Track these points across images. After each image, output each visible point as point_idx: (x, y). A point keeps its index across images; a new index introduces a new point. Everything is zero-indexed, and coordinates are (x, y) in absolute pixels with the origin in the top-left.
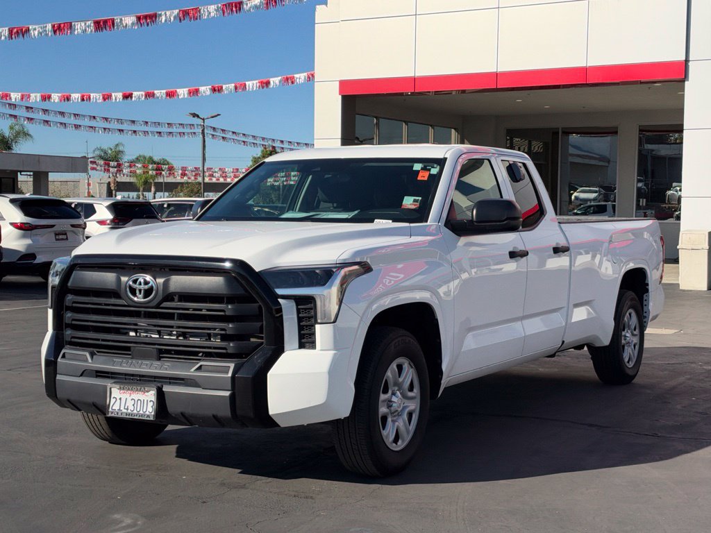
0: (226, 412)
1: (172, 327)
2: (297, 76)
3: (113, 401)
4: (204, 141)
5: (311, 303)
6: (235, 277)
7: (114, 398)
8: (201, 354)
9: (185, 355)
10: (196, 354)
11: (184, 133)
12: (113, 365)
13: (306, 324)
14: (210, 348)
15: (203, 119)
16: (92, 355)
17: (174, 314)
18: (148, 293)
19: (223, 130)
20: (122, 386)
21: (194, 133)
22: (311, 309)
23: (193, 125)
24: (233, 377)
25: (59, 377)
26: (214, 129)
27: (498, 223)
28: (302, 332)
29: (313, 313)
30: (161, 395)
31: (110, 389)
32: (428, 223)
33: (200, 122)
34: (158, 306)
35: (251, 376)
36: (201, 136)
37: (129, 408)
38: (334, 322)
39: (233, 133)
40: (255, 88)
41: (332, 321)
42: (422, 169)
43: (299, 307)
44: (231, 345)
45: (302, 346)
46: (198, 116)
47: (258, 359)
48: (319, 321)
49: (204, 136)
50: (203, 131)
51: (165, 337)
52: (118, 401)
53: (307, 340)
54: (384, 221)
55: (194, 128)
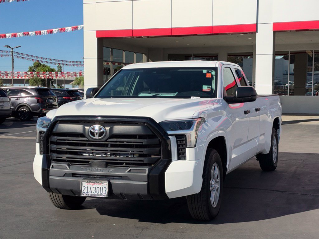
0: (145, 192)
1: (107, 151)
2: (67, 28)
3: (83, 188)
4: (13, 59)
5: (183, 138)
6: (147, 126)
7: (84, 187)
8: (124, 164)
9: (120, 165)
10: (122, 164)
11: (3, 55)
12: (82, 171)
13: (181, 148)
14: (129, 161)
15: (12, 49)
16: (69, 166)
17: (108, 144)
18: (101, 134)
19: (22, 54)
20: (88, 181)
21: (8, 55)
22: (184, 141)
23: (7, 51)
24: (148, 175)
25: (50, 177)
26: (18, 53)
27: (247, 98)
28: (179, 152)
29: (185, 143)
30: (110, 185)
31: (82, 182)
32: (218, 98)
33: (11, 50)
34: (106, 141)
35: (158, 174)
36: (11, 56)
37: (93, 192)
38: (195, 146)
39: (27, 55)
40: (45, 34)
41: (194, 146)
42: (207, 72)
43: (178, 140)
44: (146, 159)
45: (179, 159)
46: (10, 47)
47: (160, 165)
48: (188, 146)
49: (13, 57)
50: (12, 54)
51: (103, 156)
52: (86, 188)
53: (182, 156)
54: (196, 97)
55: (8, 53)
